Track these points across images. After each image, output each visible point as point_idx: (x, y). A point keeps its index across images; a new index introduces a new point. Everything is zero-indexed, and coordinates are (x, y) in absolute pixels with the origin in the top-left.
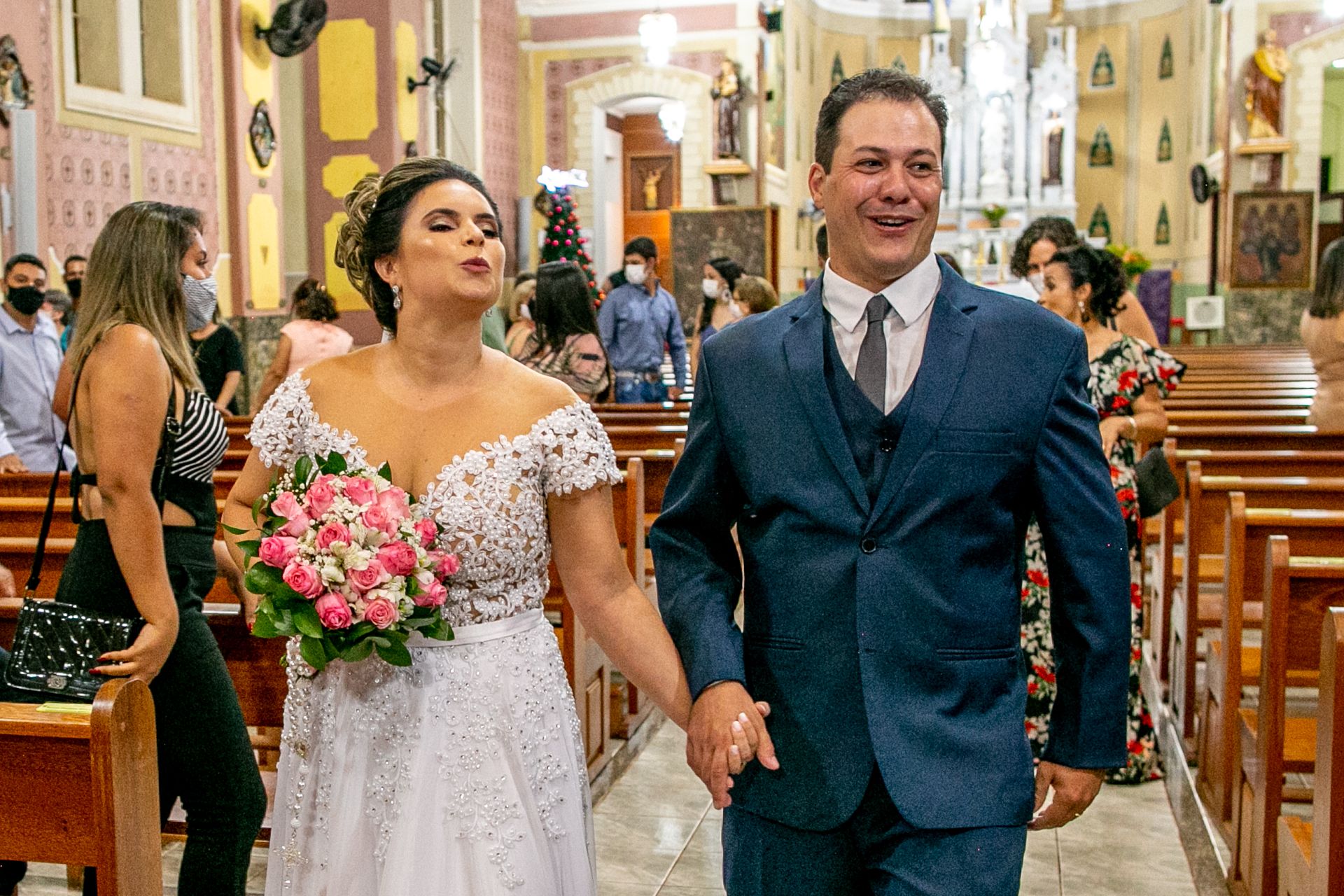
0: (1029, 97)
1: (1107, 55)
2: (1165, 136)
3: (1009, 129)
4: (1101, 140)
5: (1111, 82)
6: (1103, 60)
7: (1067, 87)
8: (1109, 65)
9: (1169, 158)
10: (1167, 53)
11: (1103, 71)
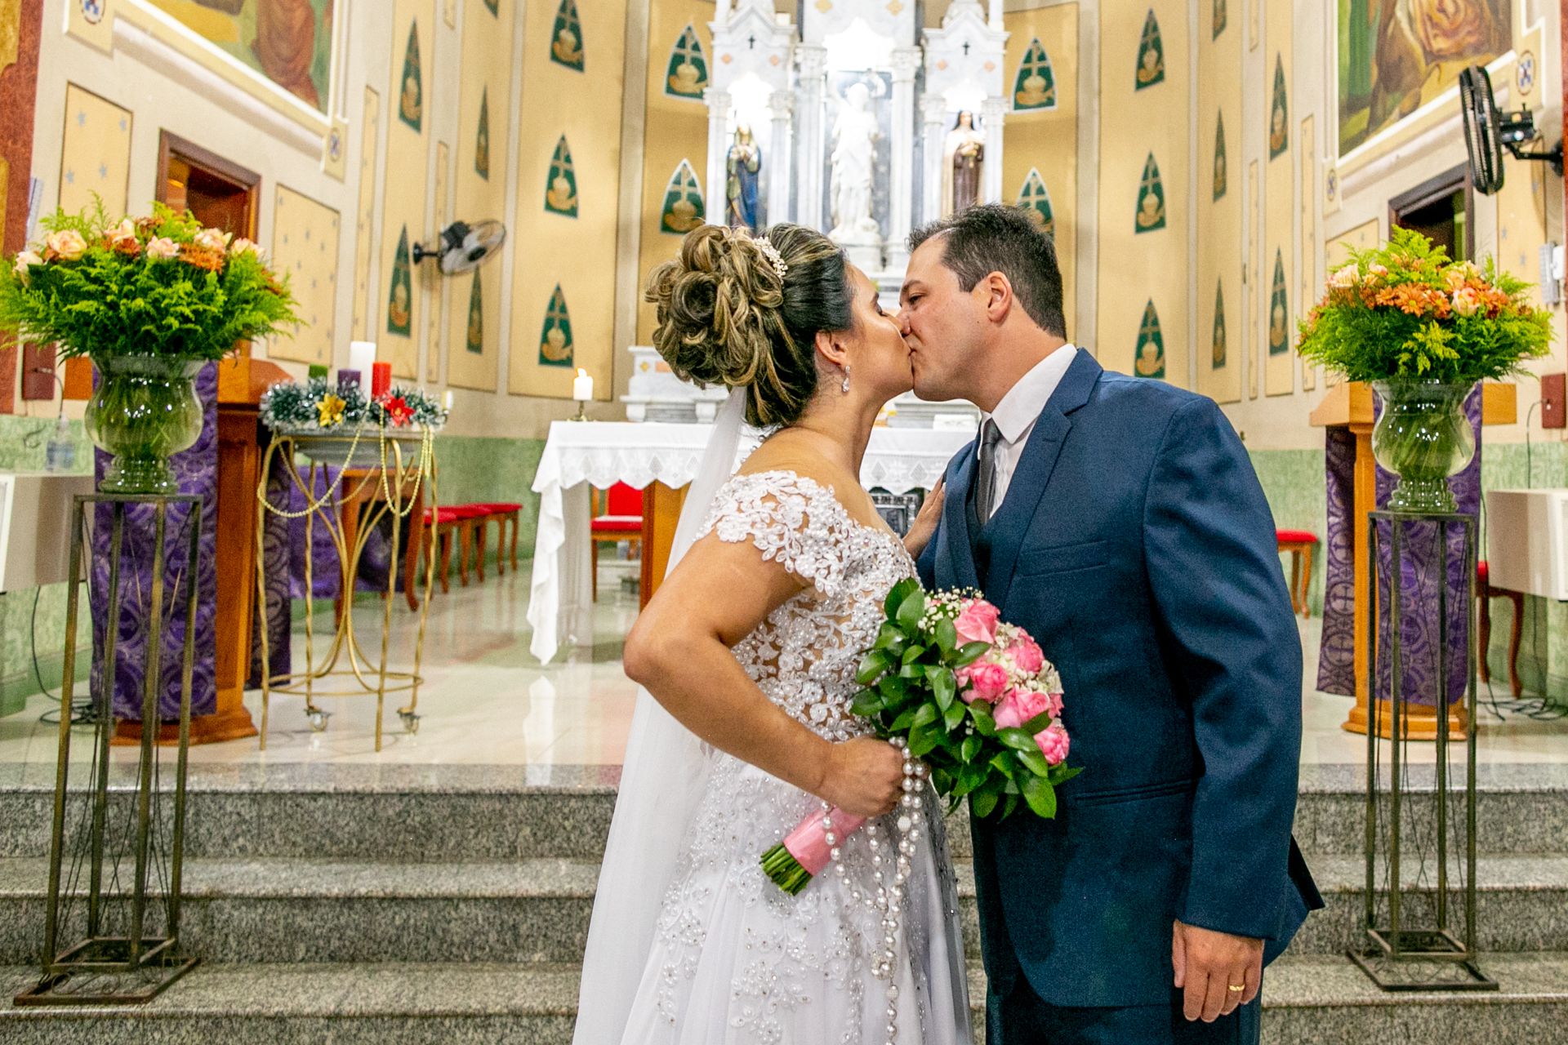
0: (920, 77)
1: (1042, 57)
2: (1151, 185)
3: (882, 145)
4: (1033, 199)
5: (1050, 102)
6: (1035, 65)
7: (989, 67)
8: (1045, 73)
9: (1160, 224)
10: (1151, 41)
11: (1035, 82)
